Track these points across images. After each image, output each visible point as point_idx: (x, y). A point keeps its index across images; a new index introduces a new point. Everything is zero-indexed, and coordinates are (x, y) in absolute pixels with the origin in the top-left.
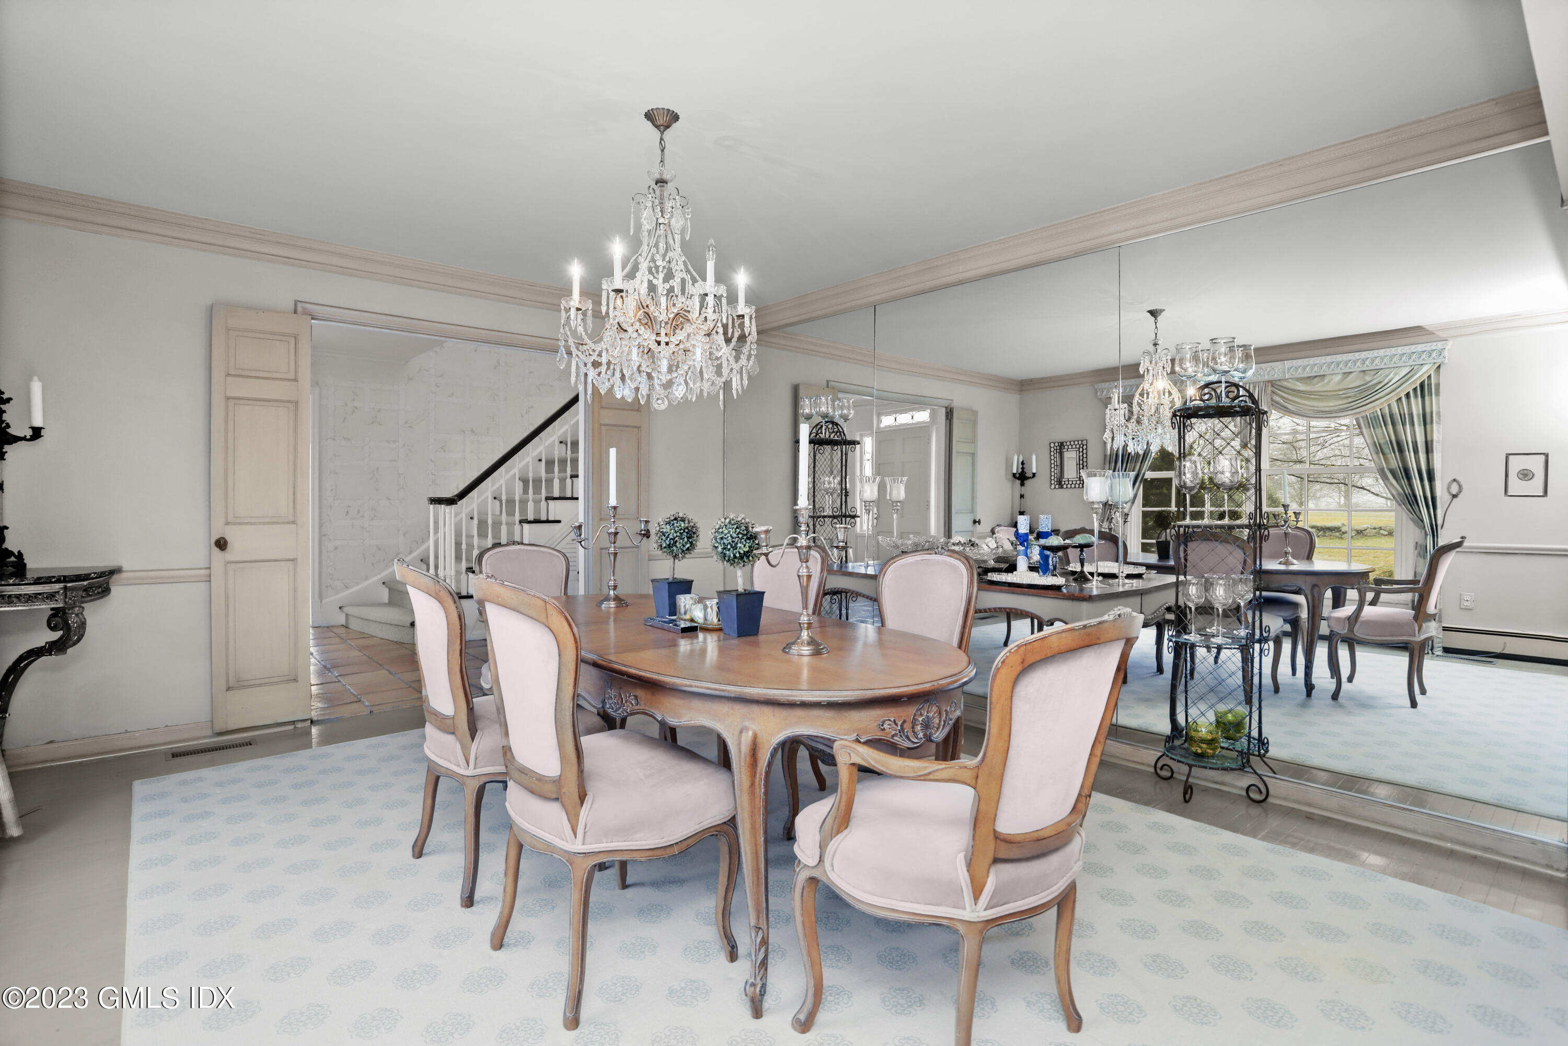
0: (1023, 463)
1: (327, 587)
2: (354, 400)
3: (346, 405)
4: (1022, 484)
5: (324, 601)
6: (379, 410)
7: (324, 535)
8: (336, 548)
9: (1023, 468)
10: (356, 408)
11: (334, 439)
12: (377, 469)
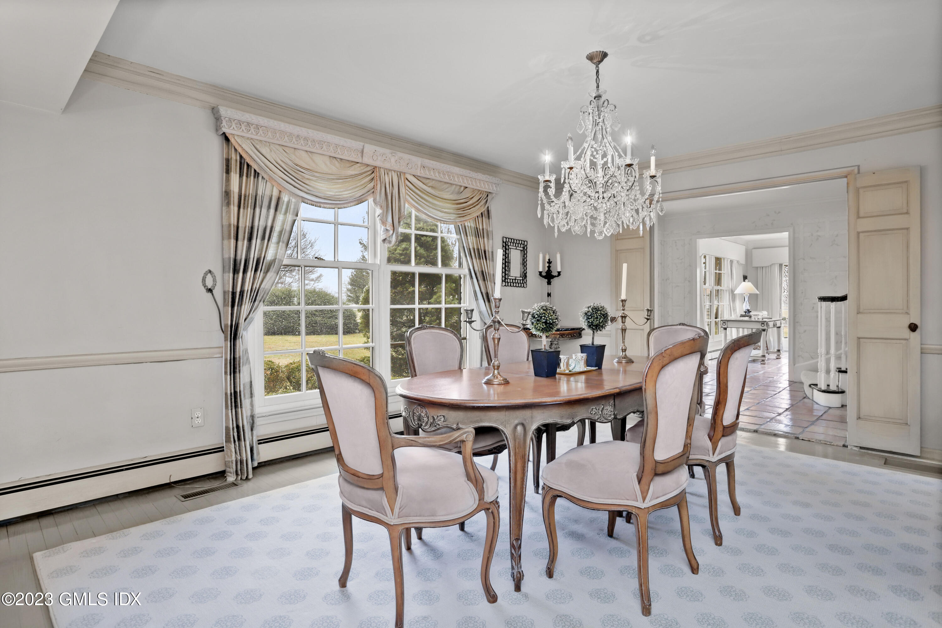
0: (549, 262)
1: (799, 356)
2: (818, 231)
3: (812, 235)
4: (549, 283)
5: (796, 365)
6: (837, 236)
7: (797, 322)
8: (805, 331)
9: (549, 267)
10: (819, 236)
11: (804, 259)
12: (836, 277)
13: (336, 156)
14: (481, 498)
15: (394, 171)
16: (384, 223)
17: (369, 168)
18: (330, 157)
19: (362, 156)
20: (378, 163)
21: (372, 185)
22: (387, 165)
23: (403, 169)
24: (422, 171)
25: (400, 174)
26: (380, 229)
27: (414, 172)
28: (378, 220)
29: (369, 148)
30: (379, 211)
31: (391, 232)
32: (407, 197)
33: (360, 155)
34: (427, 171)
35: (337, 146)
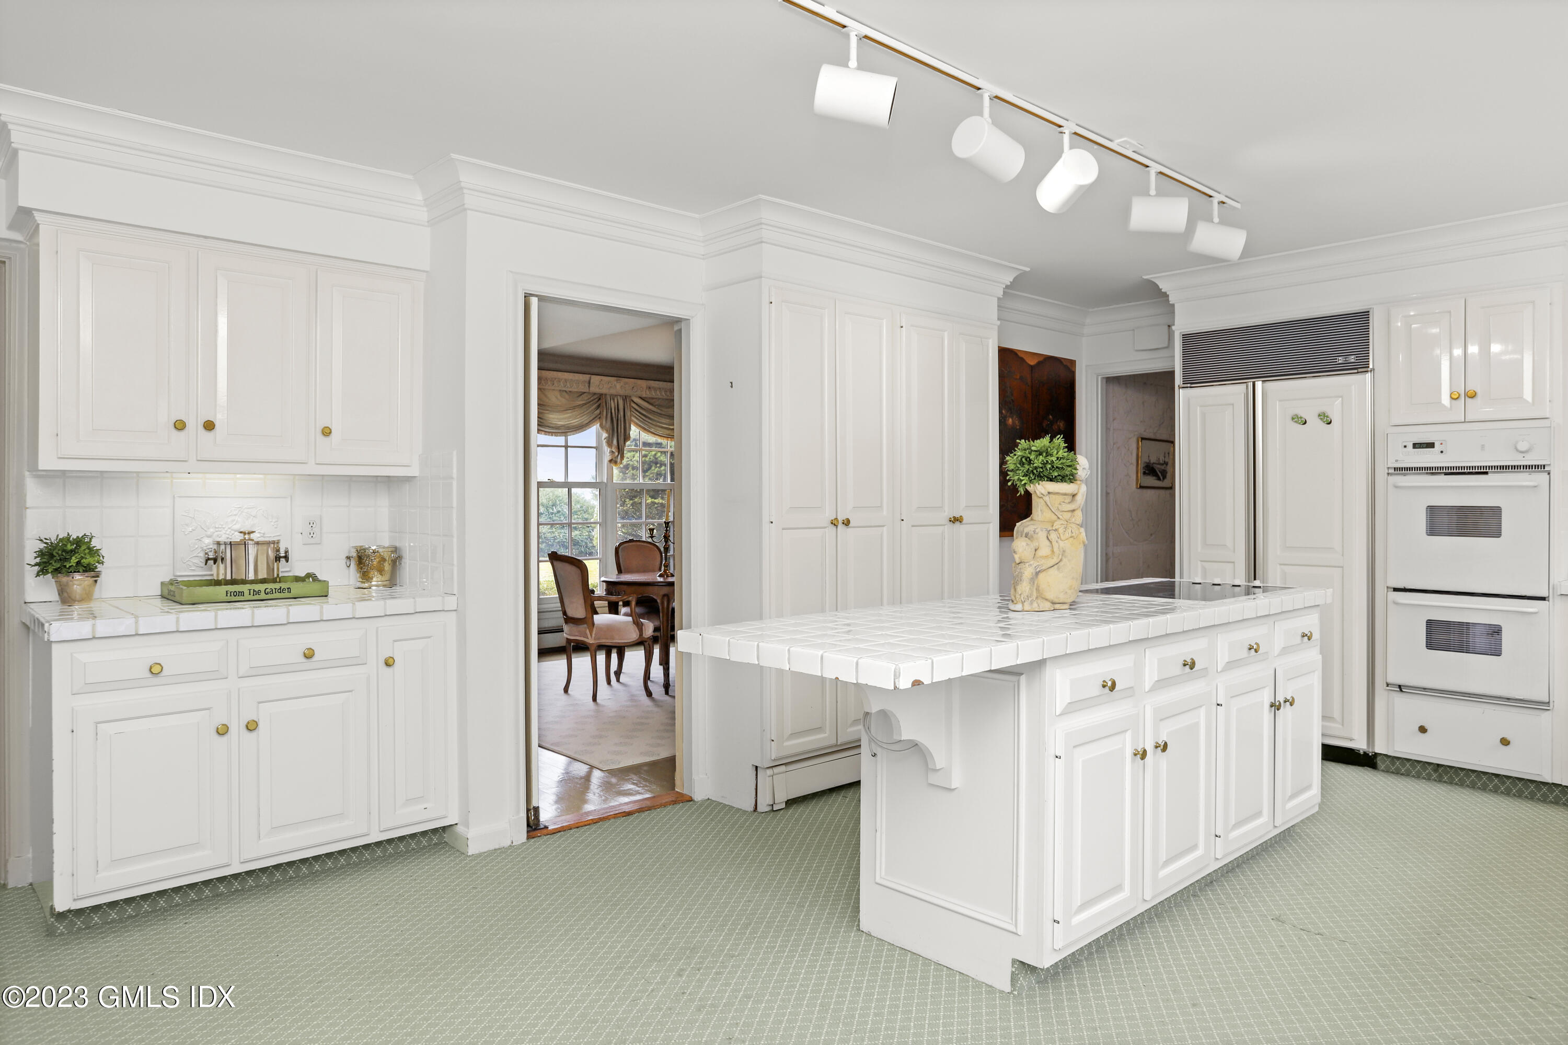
13: (567, 390)
14: (641, 634)
15: (620, 396)
16: (610, 444)
17: (595, 397)
18: (560, 390)
19: (589, 387)
20: (604, 391)
21: (598, 411)
22: (613, 392)
23: (628, 392)
24: (648, 393)
25: (625, 398)
26: (607, 450)
27: (639, 393)
28: (604, 441)
29: (595, 379)
30: (605, 435)
31: (617, 454)
32: (633, 418)
33: (587, 385)
34: (653, 391)
35: (566, 381)
